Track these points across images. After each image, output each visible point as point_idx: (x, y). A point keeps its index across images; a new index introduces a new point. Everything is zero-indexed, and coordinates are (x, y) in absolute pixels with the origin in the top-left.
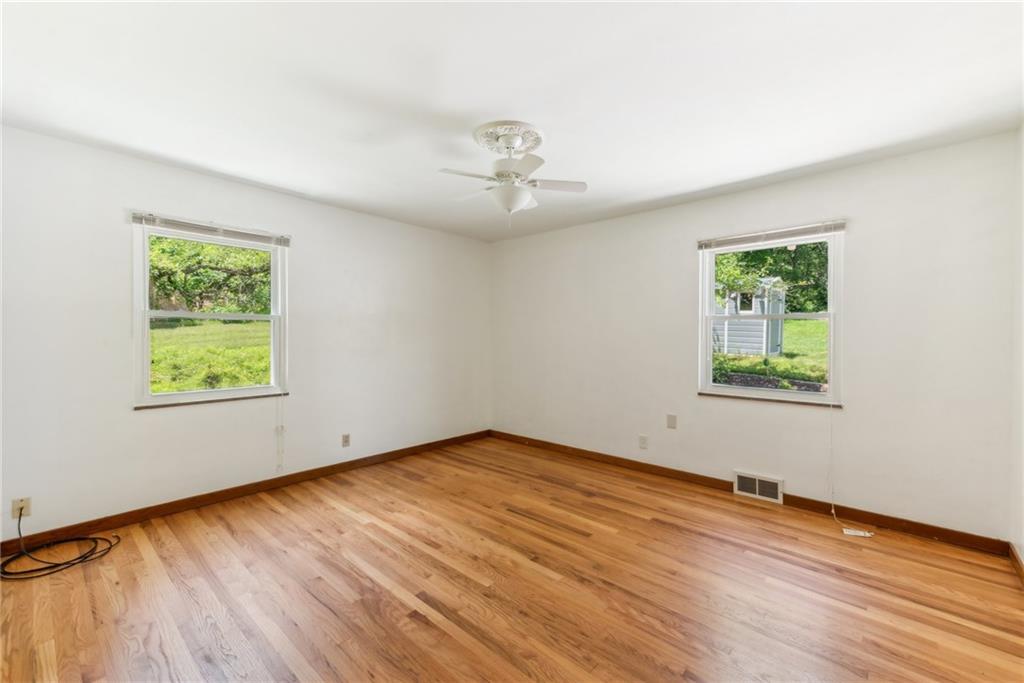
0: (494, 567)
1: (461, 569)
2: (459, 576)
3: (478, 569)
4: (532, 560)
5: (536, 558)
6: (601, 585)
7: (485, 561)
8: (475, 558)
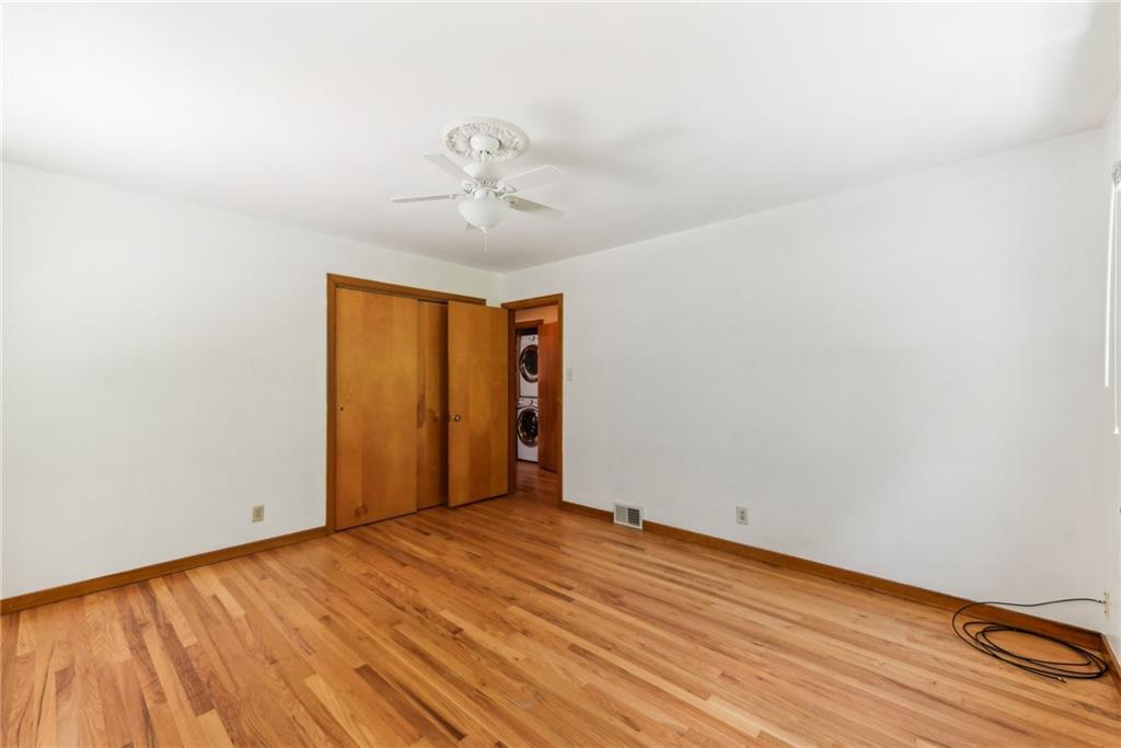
0: (506, 623)
1: (539, 621)
2: (540, 615)
3: (521, 620)
4: (461, 630)
5: (455, 633)
6: (409, 608)
7: (513, 629)
8: (525, 633)
